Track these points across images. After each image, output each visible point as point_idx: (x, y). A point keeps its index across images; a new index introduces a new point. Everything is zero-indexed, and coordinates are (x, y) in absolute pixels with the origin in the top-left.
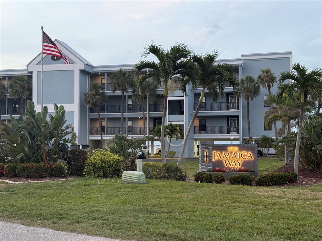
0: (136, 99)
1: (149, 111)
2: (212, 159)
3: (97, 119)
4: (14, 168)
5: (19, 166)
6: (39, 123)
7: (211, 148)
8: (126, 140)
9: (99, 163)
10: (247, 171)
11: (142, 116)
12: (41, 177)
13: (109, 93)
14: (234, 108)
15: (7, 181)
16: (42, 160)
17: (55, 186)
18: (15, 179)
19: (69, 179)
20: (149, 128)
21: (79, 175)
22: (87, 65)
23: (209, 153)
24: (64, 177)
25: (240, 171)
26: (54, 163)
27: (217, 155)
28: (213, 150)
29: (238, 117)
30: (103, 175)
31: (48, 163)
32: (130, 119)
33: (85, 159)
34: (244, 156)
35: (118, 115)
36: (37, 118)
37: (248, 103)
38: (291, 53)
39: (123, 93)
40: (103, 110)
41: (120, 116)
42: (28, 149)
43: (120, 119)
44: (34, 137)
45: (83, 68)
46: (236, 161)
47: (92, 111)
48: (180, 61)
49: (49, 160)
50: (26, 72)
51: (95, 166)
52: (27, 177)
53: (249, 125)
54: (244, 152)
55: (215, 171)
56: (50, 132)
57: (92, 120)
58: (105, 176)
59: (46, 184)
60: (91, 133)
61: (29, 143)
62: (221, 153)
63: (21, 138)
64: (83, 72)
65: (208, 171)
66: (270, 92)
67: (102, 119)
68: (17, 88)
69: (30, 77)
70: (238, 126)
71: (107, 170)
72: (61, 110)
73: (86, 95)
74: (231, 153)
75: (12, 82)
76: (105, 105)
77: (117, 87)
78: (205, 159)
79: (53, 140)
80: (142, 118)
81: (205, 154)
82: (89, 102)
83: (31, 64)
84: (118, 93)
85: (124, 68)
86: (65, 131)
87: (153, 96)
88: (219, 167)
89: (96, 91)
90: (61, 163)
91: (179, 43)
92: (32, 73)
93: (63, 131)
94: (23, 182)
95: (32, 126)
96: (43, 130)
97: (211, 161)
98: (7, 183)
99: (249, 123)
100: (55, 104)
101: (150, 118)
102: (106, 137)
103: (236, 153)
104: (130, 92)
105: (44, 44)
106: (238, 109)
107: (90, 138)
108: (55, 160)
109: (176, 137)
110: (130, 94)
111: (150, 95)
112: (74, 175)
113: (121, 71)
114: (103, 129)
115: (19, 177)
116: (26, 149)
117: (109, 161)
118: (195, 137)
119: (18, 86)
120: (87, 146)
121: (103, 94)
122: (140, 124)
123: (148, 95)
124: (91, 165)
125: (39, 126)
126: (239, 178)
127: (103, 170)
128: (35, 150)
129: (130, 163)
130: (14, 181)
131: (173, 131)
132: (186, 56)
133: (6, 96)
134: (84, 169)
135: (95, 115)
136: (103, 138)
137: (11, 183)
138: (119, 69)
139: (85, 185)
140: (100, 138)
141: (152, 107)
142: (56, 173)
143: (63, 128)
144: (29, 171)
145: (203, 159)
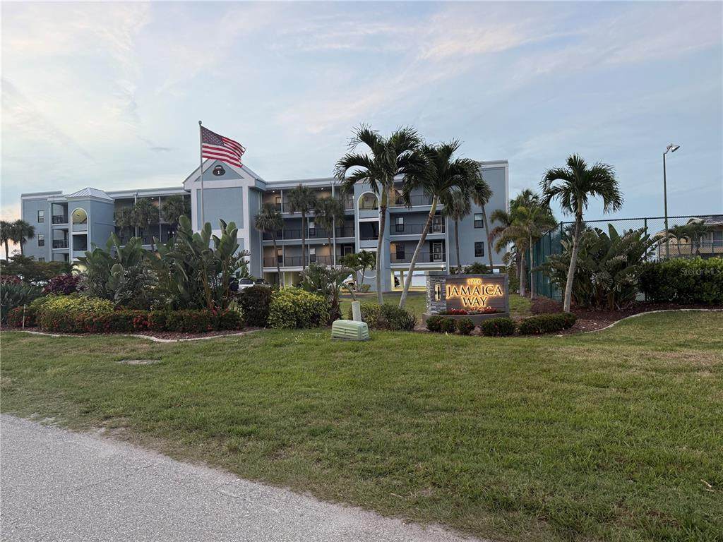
0: (319, 222)
1: (336, 237)
2: (445, 296)
3: (272, 247)
4: (164, 318)
5: (171, 315)
6: (198, 250)
7: (444, 280)
8: (326, 272)
9: (291, 306)
10: (495, 312)
11: (328, 242)
12: (204, 331)
13: (286, 215)
14: (439, 231)
15: (153, 338)
16: (206, 304)
17: (226, 346)
18: (164, 334)
19: (248, 333)
20: (336, 256)
21: (262, 326)
22: (258, 180)
23: (442, 289)
24: (240, 330)
25: (486, 312)
26: (223, 308)
27: (452, 290)
28: (447, 283)
29: (443, 241)
30: (297, 324)
31: (214, 308)
32: (312, 246)
33: (269, 301)
34: (490, 291)
35: (298, 241)
36: (195, 242)
37: (456, 223)
38: (506, 162)
39: (303, 215)
40: (279, 236)
41: (301, 243)
42: (182, 288)
43: (300, 246)
44: (192, 270)
45: (253, 184)
46: (479, 298)
47: (265, 237)
48: (403, 154)
49: (215, 304)
50: (183, 191)
51: (284, 311)
52: (183, 332)
53: (458, 251)
54: (490, 286)
55: (449, 313)
56: (215, 263)
57: (266, 249)
58: (300, 325)
59: (213, 345)
60: (265, 265)
61: (185, 279)
62: (459, 288)
63: (172, 271)
64: (252, 189)
65: (441, 314)
66: (484, 210)
67: (278, 247)
68: (172, 209)
69: (188, 197)
70: (444, 251)
71: (303, 317)
72: (231, 229)
73: (257, 218)
74: (472, 287)
75: (166, 203)
76: (281, 230)
77: (297, 207)
78: (437, 296)
79: (221, 274)
80: (327, 245)
81: (437, 290)
82: (261, 226)
83: (189, 180)
84: (298, 214)
85: (304, 184)
86: (239, 261)
87: (340, 217)
88: (455, 308)
89: (269, 212)
90: (235, 308)
91: (403, 128)
92: (190, 191)
93: (235, 260)
94: (176, 341)
95: (188, 253)
96: (204, 260)
97: (445, 300)
98: (153, 342)
99: (458, 249)
100: (221, 220)
101: (337, 244)
102: (283, 269)
103: (479, 286)
104: (312, 213)
105: (203, 144)
106: (444, 231)
107: (264, 270)
108: (225, 305)
109: (370, 266)
110: (312, 215)
111: (335, 216)
112: (253, 325)
113: (300, 187)
114: (280, 259)
115: (171, 331)
116: (181, 288)
117: (305, 304)
118: (392, 267)
119: (174, 208)
120: (262, 280)
121: (279, 217)
122: (326, 252)
123: (333, 216)
124: (279, 310)
125: (198, 254)
126: (496, 324)
127: (296, 317)
128: (195, 289)
129: (331, 304)
130: (163, 338)
131: (368, 259)
132: (411, 148)
133: (158, 220)
134: (268, 317)
135: (270, 242)
136: (281, 270)
137: (159, 343)
138: (298, 184)
139: (276, 346)
140: (277, 270)
141: (339, 231)
142: (227, 324)
143: (234, 256)
144: (186, 322)
145: (433, 297)
